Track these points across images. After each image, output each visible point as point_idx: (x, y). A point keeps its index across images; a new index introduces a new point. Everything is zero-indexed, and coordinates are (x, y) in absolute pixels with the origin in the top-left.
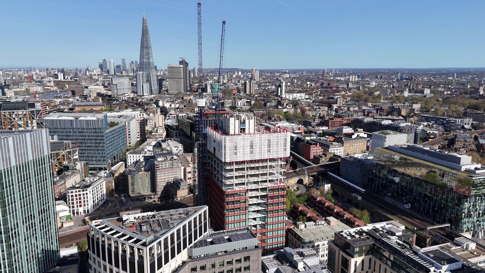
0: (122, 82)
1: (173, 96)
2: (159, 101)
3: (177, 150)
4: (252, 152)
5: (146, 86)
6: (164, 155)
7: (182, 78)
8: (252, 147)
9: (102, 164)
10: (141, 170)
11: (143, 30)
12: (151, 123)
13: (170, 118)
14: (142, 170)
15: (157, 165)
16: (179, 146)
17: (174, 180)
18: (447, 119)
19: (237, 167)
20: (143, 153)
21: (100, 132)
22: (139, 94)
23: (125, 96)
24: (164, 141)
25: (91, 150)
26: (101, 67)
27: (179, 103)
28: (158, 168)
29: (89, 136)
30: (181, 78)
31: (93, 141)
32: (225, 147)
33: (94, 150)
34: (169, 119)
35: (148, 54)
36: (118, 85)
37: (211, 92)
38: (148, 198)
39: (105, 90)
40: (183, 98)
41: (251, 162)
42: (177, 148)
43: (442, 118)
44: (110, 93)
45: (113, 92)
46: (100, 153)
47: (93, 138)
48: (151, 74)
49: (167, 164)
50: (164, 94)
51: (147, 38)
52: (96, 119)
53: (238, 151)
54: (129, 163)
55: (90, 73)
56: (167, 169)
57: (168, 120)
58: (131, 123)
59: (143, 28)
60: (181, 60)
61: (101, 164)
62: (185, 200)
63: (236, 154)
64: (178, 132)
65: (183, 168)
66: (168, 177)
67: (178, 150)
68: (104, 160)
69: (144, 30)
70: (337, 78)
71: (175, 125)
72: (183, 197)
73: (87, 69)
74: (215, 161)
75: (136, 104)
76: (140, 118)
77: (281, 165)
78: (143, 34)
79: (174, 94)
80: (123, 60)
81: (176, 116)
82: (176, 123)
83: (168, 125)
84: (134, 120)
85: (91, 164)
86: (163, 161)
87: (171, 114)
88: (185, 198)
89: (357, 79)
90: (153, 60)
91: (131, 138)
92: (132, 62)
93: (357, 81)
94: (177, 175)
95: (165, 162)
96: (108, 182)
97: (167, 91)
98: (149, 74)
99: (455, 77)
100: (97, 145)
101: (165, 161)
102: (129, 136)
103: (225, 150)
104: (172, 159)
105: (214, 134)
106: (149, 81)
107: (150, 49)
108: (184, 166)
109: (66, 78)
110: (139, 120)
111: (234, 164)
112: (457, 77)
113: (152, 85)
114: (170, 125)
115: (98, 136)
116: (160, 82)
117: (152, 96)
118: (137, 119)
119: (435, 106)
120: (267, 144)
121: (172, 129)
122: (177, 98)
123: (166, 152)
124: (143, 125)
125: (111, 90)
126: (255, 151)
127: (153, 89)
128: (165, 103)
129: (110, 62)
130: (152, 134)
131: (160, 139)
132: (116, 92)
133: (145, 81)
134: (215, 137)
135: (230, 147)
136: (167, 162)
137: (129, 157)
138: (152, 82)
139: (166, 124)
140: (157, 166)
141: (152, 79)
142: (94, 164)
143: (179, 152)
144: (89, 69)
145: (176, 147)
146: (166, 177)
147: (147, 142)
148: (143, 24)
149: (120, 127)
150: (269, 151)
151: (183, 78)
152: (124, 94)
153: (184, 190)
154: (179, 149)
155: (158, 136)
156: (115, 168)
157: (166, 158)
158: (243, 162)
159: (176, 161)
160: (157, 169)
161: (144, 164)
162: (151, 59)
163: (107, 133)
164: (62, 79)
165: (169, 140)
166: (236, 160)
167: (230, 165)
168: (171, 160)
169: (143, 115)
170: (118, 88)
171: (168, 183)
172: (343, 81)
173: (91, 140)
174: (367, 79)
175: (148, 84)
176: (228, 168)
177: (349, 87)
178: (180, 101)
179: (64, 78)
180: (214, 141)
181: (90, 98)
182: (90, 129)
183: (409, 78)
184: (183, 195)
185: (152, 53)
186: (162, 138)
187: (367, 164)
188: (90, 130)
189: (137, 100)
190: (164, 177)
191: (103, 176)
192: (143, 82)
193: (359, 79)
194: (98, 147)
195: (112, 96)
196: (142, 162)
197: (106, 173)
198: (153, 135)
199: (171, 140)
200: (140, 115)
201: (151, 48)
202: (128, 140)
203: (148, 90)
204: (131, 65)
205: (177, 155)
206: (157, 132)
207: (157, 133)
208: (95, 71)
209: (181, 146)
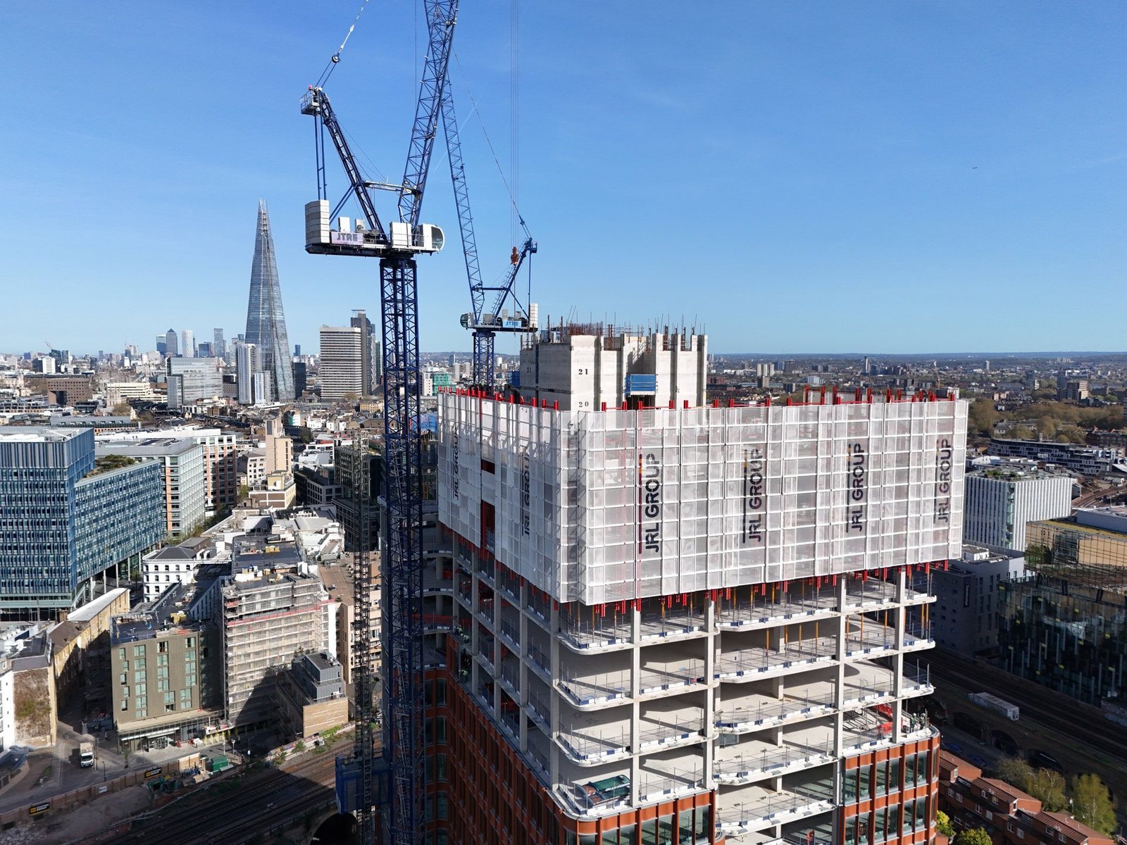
0: (197, 370)
1: (334, 403)
2: (293, 413)
3: (321, 542)
4: (753, 533)
5: (263, 380)
6: (267, 562)
7: (358, 360)
8: (753, 490)
9: (56, 598)
10: (172, 620)
11: (258, 242)
12: (258, 467)
13: (316, 450)
14: (176, 621)
15: (231, 600)
16: (330, 530)
17: (297, 661)
18: (1071, 449)
19: (651, 638)
20: (202, 555)
21: (52, 486)
22: (242, 400)
23: (202, 406)
24: (282, 515)
25: (16, 548)
26: (162, 348)
27: (346, 419)
28: (233, 610)
29: (10, 500)
30: (354, 360)
31: (25, 517)
32: (576, 494)
33: (29, 548)
34: (311, 453)
35: (270, 299)
36: (186, 376)
37: (434, 394)
38: (189, 732)
39: (155, 392)
40: (357, 409)
41: (742, 597)
42: (322, 536)
43: (1057, 447)
44: (164, 399)
45: (173, 397)
46: (47, 559)
47: (27, 505)
48: (277, 349)
49: (273, 596)
50: (310, 401)
51: (268, 259)
52: (42, 440)
53: (668, 520)
54: (152, 590)
55: (133, 362)
56: (272, 616)
57: (307, 455)
58: (182, 460)
59: (258, 235)
60: (355, 315)
61: (51, 598)
62: (334, 746)
63: (652, 543)
64: (333, 487)
65: (333, 608)
66: (273, 645)
67: (326, 542)
68: (62, 584)
69: (261, 241)
70: (725, 371)
71: (326, 468)
72: (327, 732)
73: (127, 353)
74: (486, 593)
75: (230, 423)
76: (219, 448)
77: (913, 611)
78: (258, 251)
79: (335, 400)
80: (218, 333)
81: (332, 445)
82: (330, 463)
83: (306, 470)
84: (198, 453)
85: (16, 598)
86: (256, 584)
87: (319, 442)
88: (334, 739)
89: (773, 372)
90: (282, 314)
91: (182, 508)
92: (239, 335)
93: (775, 375)
94: (311, 638)
95: (264, 589)
96: (25, 675)
97: (318, 392)
98: (273, 349)
99: (988, 368)
100: (39, 529)
101: (266, 581)
102: (175, 501)
103: (576, 515)
104: (292, 576)
105: (487, 422)
106: (269, 365)
107: (275, 288)
108: (338, 600)
109: (63, 370)
110: (217, 456)
111: (637, 615)
112: (991, 369)
113: (280, 378)
114: (312, 468)
115: (44, 499)
116: (300, 371)
117: (277, 404)
118: (211, 452)
119: (1002, 421)
120: (843, 471)
121: (316, 481)
122: (343, 408)
123: (278, 550)
124: (230, 469)
125: (165, 393)
126: (776, 519)
127: (281, 387)
128: (309, 419)
129: (184, 335)
130: (250, 493)
131: (273, 510)
132: (180, 394)
133: (259, 365)
134: (495, 434)
135: (613, 495)
136: (272, 588)
137: (151, 568)
138: (279, 371)
139: (301, 467)
140: (230, 605)
141: (278, 363)
142: (26, 598)
143: (328, 550)
144: (132, 354)
145: (320, 532)
146: (266, 646)
147: (232, 518)
148: (259, 225)
149: (140, 472)
150: (855, 521)
151: (361, 360)
152: (202, 400)
153: (334, 702)
154: (331, 537)
155: (267, 501)
156: (87, 614)
157: (273, 570)
158: (695, 603)
159: (308, 583)
160: (230, 616)
161: (190, 594)
162: (278, 312)
163: (83, 490)
164: (53, 372)
165: (301, 510)
166: (651, 584)
167: (611, 625)
168: (288, 579)
169: (230, 440)
170: (186, 383)
171: (269, 671)
172: (741, 376)
173: (17, 512)
174: (797, 372)
175: (268, 374)
176: (596, 646)
177: (764, 386)
178: (350, 414)
179: (58, 369)
180: (488, 466)
181: (102, 409)
182: (16, 474)
183: (890, 369)
184: (331, 723)
185: (280, 298)
186: (283, 505)
187: (981, 579)
188: (15, 478)
189: (234, 413)
190: (257, 648)
191: (8, 649)
192: (254, 371)
193: (778, 372)
194: (43, 536)
195: (169, 406)
196: (188, 588)
197: (26, 635)
198: (253, 496)
199: (307, 510)
200: (221, 441)
201: (277, 284)
202: (170, 515)
203: (269, 393)
204: (236, 343)
205: (317, 559)
206: (266, 489)
207: (264, 492)
208: (145, 357)
209: (336, 530)
